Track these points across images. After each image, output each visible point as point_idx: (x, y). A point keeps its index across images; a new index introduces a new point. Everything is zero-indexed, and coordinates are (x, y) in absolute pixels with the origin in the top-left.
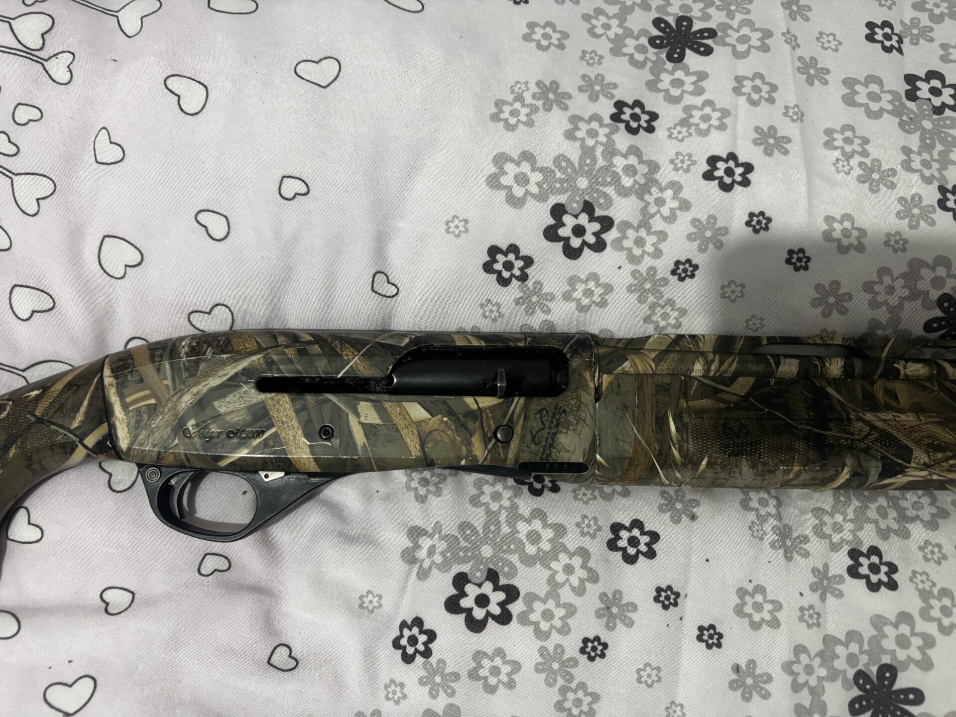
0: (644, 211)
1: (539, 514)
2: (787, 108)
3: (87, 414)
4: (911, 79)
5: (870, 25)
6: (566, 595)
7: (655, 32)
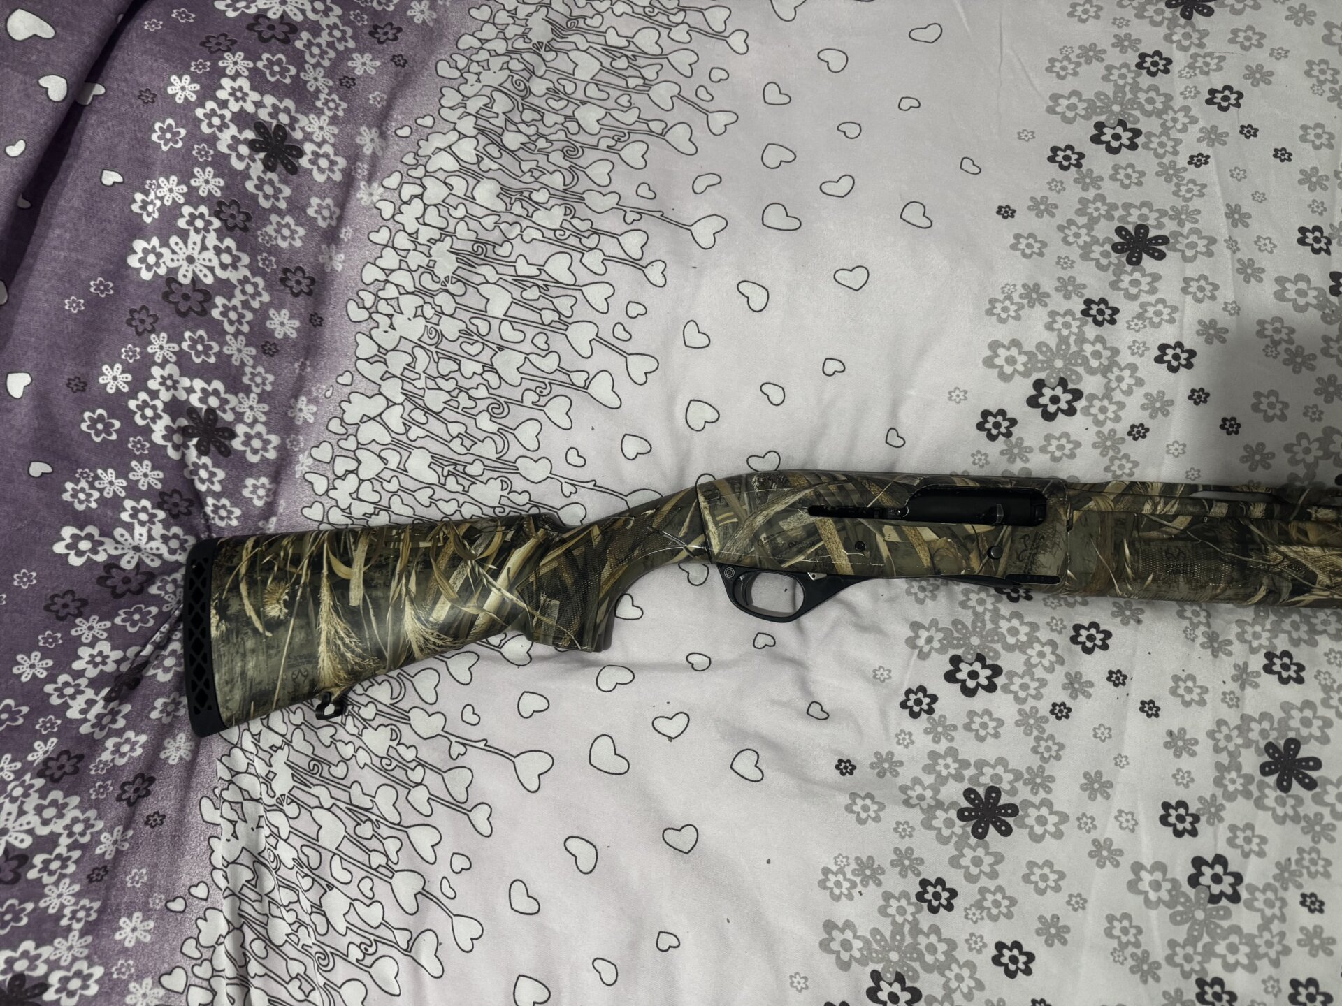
0: (1107, 386)
1: (1017, 615)
2: (1226, 304)
3: (689, 527)
4: (1336, 276)
5: (1303, 230)
6: (1039, 672)
7: (1117, 239)
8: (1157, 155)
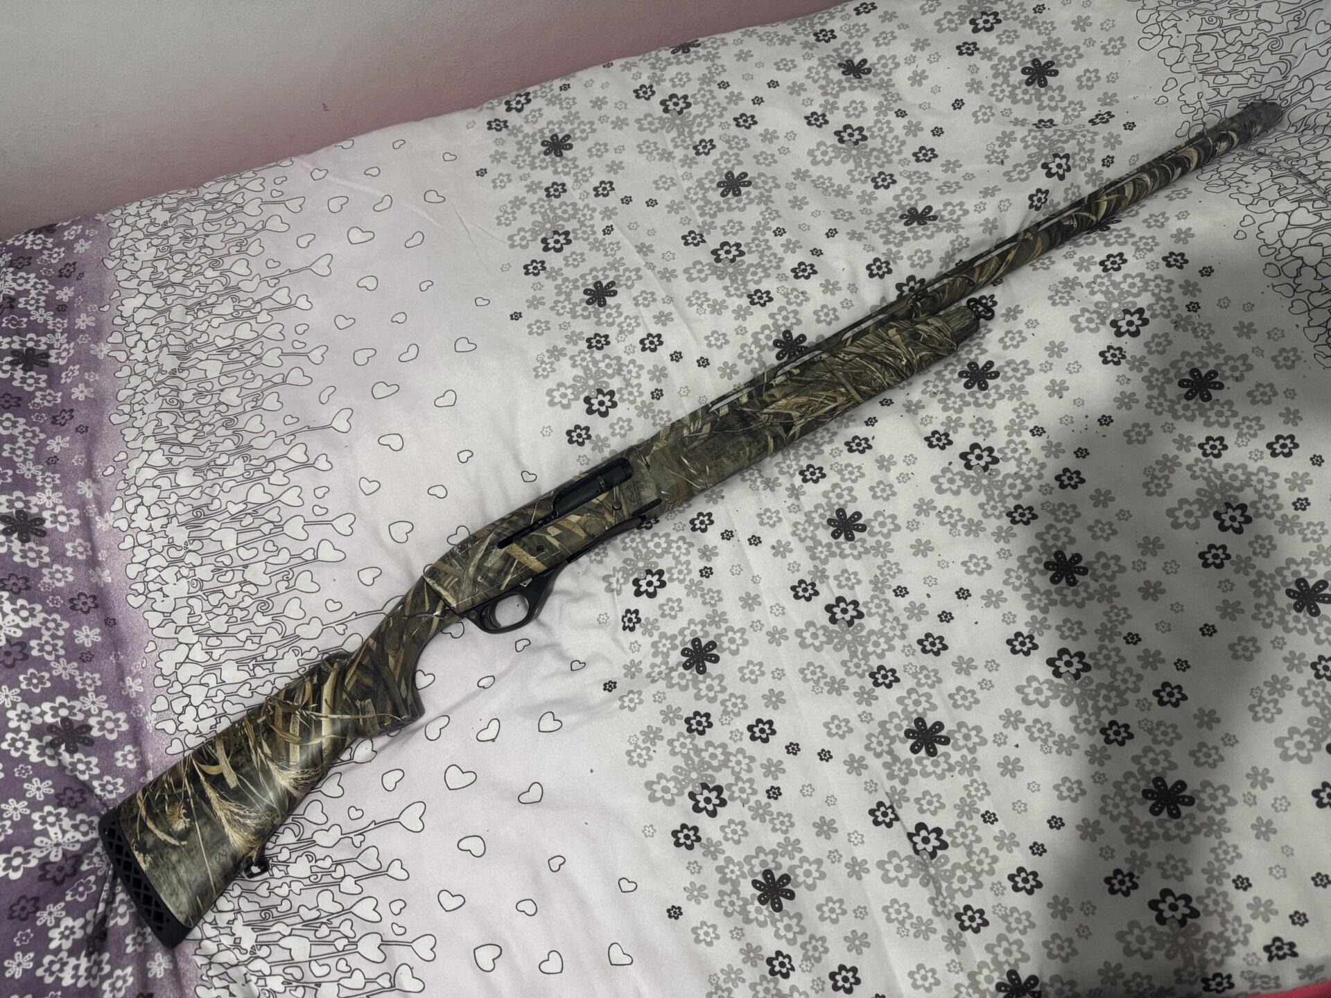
0: (625, 380)
1: (655, 535)
2: (663, 299)
3: (430, 601)
4: (714, 252)
5: (684, 237)
6: (683, 559)
7: (587, 297)
8: (585, 240)
